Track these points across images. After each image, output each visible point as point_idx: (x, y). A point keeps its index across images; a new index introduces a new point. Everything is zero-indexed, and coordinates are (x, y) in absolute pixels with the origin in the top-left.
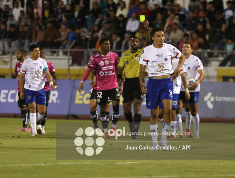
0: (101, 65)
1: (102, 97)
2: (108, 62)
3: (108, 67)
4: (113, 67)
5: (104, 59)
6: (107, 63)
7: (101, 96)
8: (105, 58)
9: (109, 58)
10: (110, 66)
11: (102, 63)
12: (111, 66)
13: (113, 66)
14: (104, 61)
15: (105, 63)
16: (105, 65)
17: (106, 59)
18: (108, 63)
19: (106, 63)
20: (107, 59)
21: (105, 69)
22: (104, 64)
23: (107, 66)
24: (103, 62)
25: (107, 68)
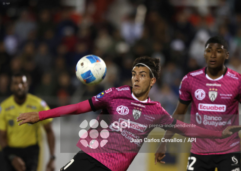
0: (198, 97)
1: (192, 169)
2: (216, 94)
3: (213, 105)
4: (225, 109)
5: (207, 84)
6: (213, 95)
7: (192, 167)
8: (211, 85)
9: (220, 85)
10: (218, 106)
11: (199, 94)
12: (222, 106)
13: (225, 106)
14: (207, 90)
15: (207, 95)
16: (207, 100)
17: (212, 87)
18: (216, 96)
19: (210, 96)
20: (215, 87)
21: (206, 110)
22: (204, 96)
23: (210, 102)
24: (204, 93)
25: (210, 108)
